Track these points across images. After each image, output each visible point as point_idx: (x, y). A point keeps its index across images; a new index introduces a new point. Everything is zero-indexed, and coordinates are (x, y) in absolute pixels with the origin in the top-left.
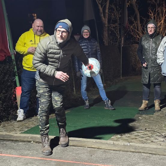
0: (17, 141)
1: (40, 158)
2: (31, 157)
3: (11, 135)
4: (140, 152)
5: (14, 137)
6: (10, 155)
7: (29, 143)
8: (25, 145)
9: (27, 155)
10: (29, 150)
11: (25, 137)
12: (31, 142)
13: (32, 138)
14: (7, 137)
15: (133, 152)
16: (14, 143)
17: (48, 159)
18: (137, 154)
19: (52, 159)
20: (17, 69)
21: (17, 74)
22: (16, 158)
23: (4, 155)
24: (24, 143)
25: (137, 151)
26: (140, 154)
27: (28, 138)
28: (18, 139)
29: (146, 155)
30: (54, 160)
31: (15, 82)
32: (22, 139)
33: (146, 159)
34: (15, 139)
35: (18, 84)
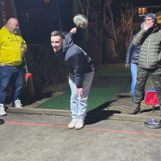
0: (31, 114)
1: (52, 126)
2: (44, 125)
3: (27, 110)
4: (124, 120)
5: (29, 111)
6: (29, 124)
7: (41, 115)
8: (38, 116)
9: (42, 123)
10: (42, 120)
11: (37, 111)
12: (42, 114)
13: (43, 111)
14: (24, 111)
15: (118, 120)
16: (30, 115)
17: (57, 126)
18: (121, 122)
19: (61, 126)
20: (26, 60)
21: (26, 64)
22: (34, 126)
23: (24, 124)
24: (37, 115)
25: (121, 119)
26: (124, 121)
27: (40, 111)
28: (32, 112)
29: (128, 122)
30: (62, 127)
31: (25, 70)
32: (36, 112)
33: (128, 125)
34: (30, 112)
35: (27, 71)
